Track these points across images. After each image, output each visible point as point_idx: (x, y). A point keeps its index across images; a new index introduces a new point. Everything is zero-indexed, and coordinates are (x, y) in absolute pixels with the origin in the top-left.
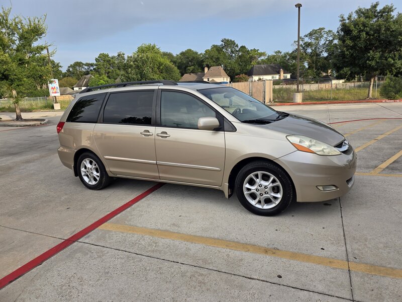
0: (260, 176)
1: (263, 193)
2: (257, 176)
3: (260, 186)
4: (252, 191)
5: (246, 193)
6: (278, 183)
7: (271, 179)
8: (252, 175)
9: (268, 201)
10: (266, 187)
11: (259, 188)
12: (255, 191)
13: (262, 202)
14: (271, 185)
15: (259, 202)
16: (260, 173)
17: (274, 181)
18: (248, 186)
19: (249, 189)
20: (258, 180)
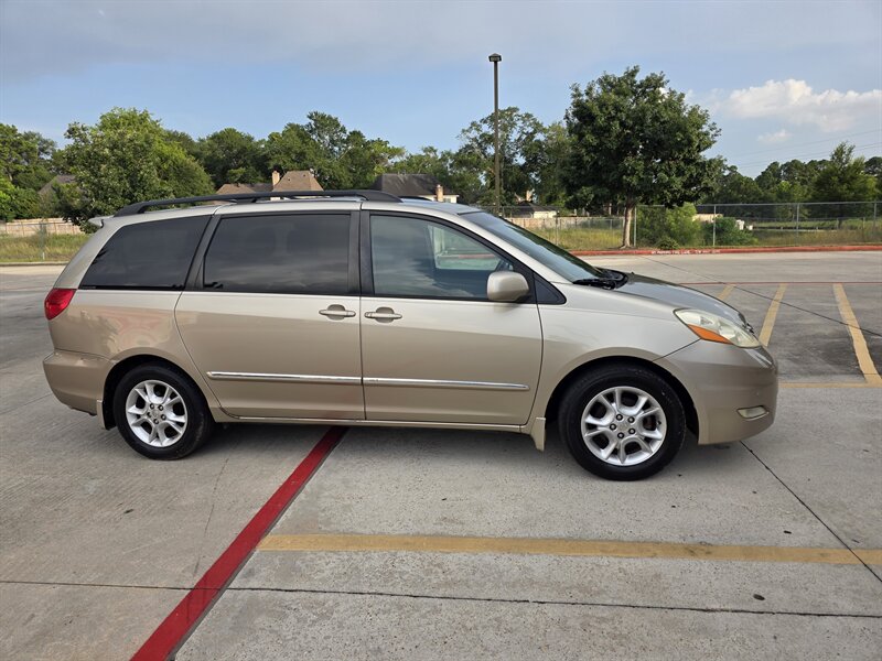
0: (617, 397)
1: (626, 432)
2: (611, 398)
3: (619, 417)
4: (600, 430)
5: (586, 435)
6: (657, 408)
7: (643, 401)
8: (600, 397)
9: (632, 448)
10: (632, 419)
11: (616, 422)
12: (608, 429)
13: (622, 451)
14: (642, 414)
15: (615, 453)
16: (617, 390)
17: (647, 406)
18: (590, 420)
19: (591, 427)
20: (614, 405)
